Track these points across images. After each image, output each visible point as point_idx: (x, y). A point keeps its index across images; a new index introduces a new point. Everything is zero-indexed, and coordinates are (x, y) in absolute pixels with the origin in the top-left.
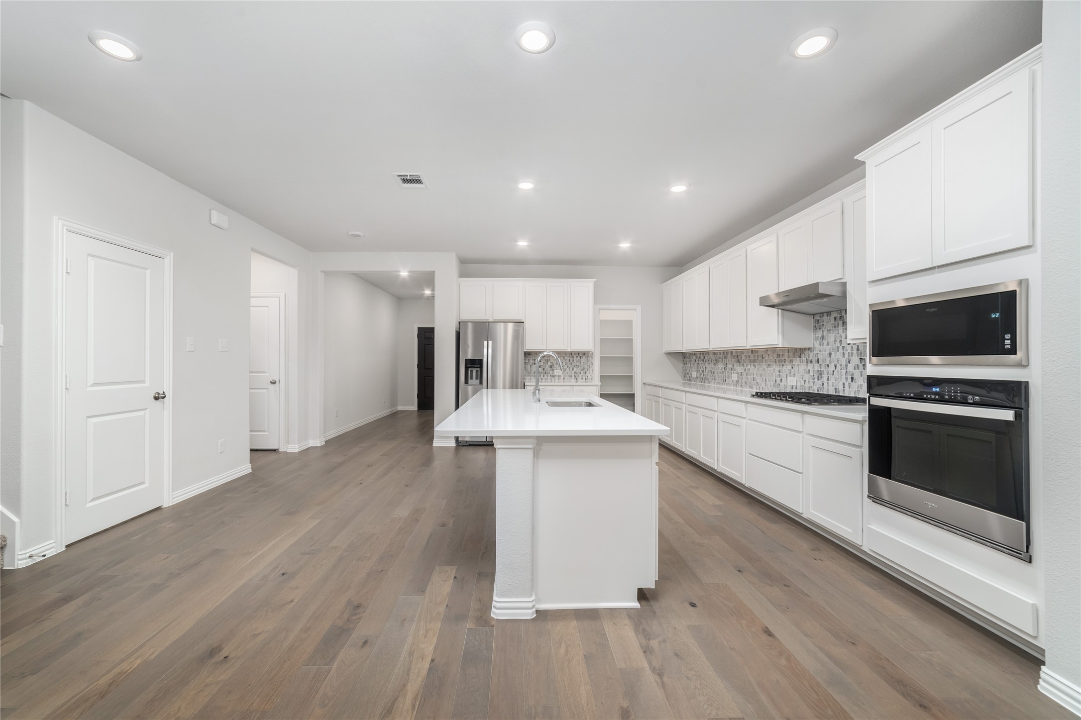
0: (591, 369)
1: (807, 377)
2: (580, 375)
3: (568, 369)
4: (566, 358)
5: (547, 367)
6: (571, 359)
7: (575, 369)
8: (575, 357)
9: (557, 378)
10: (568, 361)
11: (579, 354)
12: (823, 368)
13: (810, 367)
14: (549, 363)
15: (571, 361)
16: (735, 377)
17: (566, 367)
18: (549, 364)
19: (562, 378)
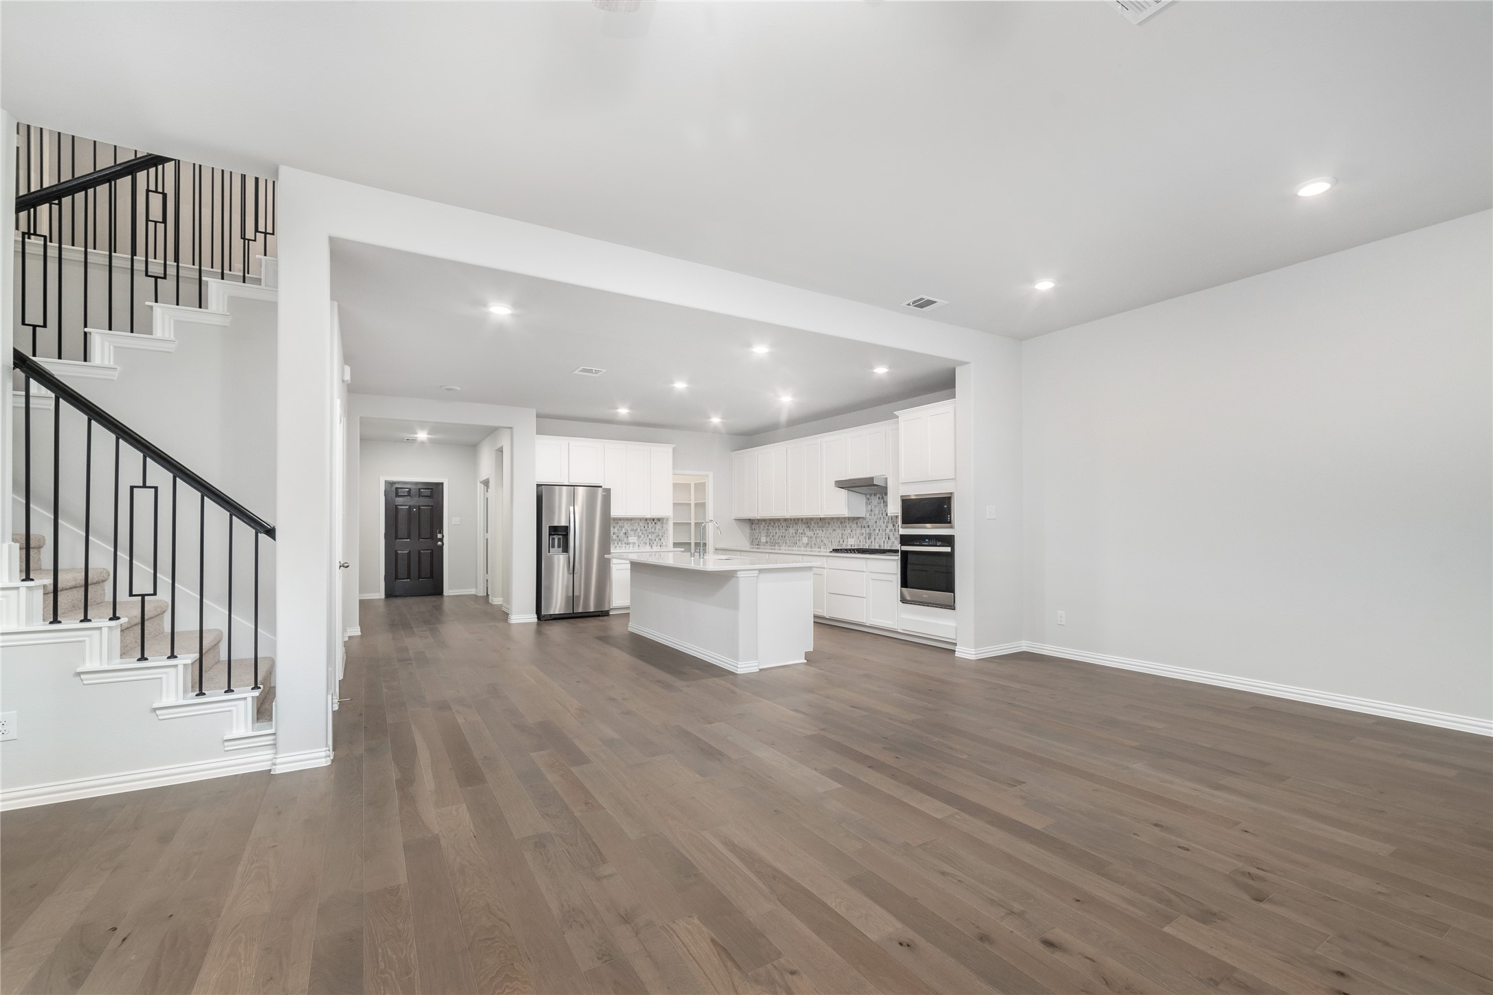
0: (666, 535)
1: (862, 538)
2: (655, 542)
3: (643, 536)
4: (640, 524)
5: (622, 534)
6: (646, 526)
7: (650, 535)
8: (650, 523)
9: (631, 546)
10: (643, 528)
11: (654, 520)
12: (872, 532)
13: (863, 531)
14: (623, 529)
15: (646, 528)
16: (805, 540)
17: (640, 534)
18: (624, 531)
19: (637, 545)
